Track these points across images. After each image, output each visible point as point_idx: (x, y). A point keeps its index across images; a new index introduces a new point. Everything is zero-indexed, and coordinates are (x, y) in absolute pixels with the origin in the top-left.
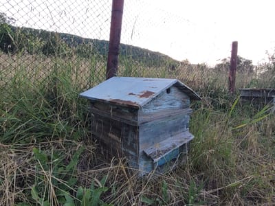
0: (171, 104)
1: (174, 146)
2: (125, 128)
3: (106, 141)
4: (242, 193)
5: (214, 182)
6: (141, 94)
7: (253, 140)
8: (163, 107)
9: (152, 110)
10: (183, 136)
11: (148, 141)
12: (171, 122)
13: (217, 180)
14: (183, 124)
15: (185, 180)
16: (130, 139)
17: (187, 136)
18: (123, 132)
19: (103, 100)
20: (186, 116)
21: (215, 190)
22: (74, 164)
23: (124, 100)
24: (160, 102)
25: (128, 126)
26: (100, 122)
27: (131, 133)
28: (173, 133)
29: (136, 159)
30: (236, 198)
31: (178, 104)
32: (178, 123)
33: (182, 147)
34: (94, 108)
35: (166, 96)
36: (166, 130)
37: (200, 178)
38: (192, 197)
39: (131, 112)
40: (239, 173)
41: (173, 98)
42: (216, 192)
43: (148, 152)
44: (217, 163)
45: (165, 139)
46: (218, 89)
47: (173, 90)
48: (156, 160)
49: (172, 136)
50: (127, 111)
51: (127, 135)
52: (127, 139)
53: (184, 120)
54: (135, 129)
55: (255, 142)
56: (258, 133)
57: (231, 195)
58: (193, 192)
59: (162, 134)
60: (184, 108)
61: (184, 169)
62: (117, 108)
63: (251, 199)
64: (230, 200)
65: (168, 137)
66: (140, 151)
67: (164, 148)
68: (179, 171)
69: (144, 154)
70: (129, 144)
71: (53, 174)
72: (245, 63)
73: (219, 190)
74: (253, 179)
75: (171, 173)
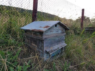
0: (57, 31)
1: (58, 48)
2: (38, 41)
3: (31, 47)
4: (86, 67)
5: (75, 63)
6: (45, 27)
7: (90, 46)
8: (54, 32)
9: (49, 33)
10: (62, 44)
11: (47, 46)
12: (57, 39)
13: (76, 61)
14: (62, 39)
15: (63, 62)
16: (40, 45)
17: (64, 44)
18: (37, 43)
19: (29, 30)
20: (63, 36)
21: (75, 66)
22: (17, 56)
23: (37, 29)
24: (52, 30)
25: (39, 40)
26: (28, 39)
27: (41, 43)
28: (58, 43)
29: (43, 53)
30: (84, 69)
31: (60, 32)
32: (60, 39)
33: (62, 49)
34: (26, 34)
35: (55, 28)
36: (55, 42)
37: (69, 61)
38: (66, 69)
39: (40, 34)
40: (85, 59)
41: (58, 29)
42: (76, 67)
43: (48, 51)
44: (76, 55)
45: (55, 45)
46: (77, 27)
47: (58, 26)
48: (51, 54)
49: (58, 44)
50: (39, 34)
51: (39, 44)
52: (39, 46)
53: (62, 38)
54: (42, 41)
55: (91, 47)
56: (92, 44)
57: (82, 68)
58: (66, 67)
59: (53, 43)
60: (62, 33)
61: (62, 58)
62: (35, 33)
63: (90, 69)
64: (81, 70)
65: (56, 45)
66: (44, 50)
67: (54, 49)
68: (61, 58)
69: (46, 51)
70: (40, 47)
71: (7, 60)
72: (87, 18)
73: (77, 66)
74: (90, 61)
75: (57, 59)
